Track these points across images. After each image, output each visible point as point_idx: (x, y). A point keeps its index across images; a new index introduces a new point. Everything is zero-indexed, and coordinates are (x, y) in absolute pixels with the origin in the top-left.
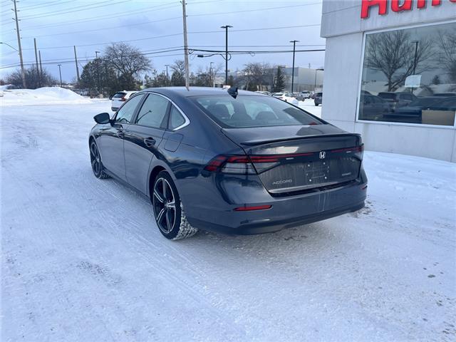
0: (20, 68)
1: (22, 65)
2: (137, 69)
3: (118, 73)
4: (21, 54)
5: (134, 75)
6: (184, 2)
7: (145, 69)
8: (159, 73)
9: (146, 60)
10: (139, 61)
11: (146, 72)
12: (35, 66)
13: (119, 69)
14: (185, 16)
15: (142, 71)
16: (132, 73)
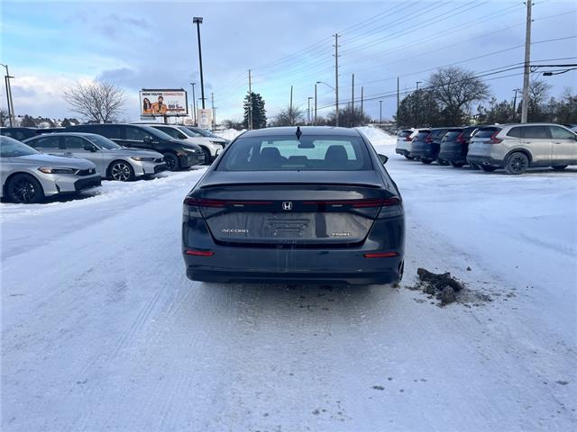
0: (335, 108)
1: (337, 104)
2: (468, 98)
3: (442, 106)
4: (337, 93)
5: (463, 107)
6: (529, 2)
7: (479, 98)
8: (499, 102)
9: (482, 85)
10: (472, 87)
11: (480, 102)
12: (351, 104)
13: (444, 100)
14: (529, 21)
15: (475, 101)
16: (460, 105)
